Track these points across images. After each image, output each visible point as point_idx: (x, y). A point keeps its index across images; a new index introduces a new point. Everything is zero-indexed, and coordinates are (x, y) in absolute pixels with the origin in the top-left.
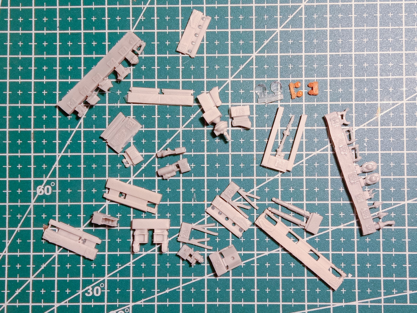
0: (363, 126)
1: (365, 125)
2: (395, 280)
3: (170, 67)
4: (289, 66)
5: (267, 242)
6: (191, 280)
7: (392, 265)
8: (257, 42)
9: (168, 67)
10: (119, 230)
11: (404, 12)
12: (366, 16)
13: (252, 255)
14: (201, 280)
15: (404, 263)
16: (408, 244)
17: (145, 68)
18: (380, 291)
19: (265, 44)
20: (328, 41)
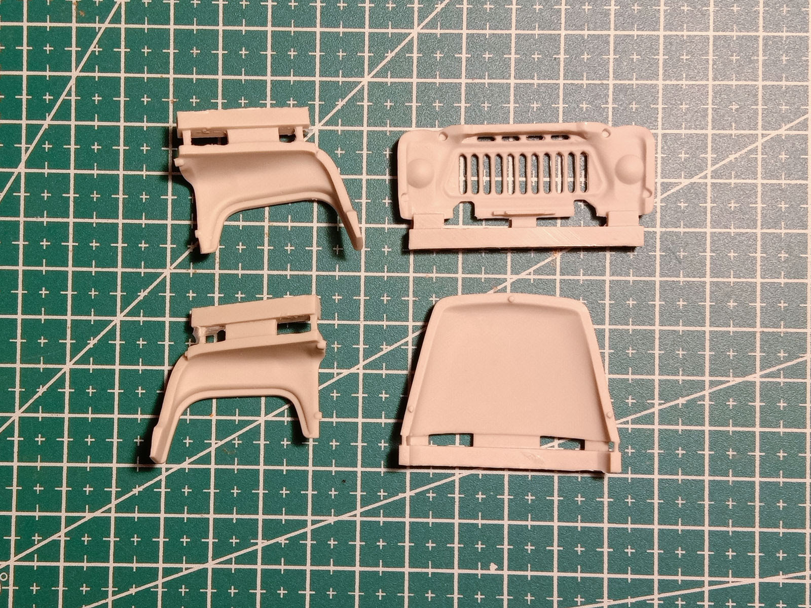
0: (527, 274)
1: (530, 273)
2: (581, 577)
3: (149, 148)
4: (384, 153)
5: (333, 497)
6: (181, 570)
7: (576, 549)
8: (323, 103)
9: (145, 148)
10: (39, 468)
11: (612, 52)
12: (538, 58)
13: (304, 524)
14: (200, 571)
15: (599, 544)
16: (607, 508)
17: (100, 147)
18: (551, 599)
19: (339, 107)
20: (463, 105)
